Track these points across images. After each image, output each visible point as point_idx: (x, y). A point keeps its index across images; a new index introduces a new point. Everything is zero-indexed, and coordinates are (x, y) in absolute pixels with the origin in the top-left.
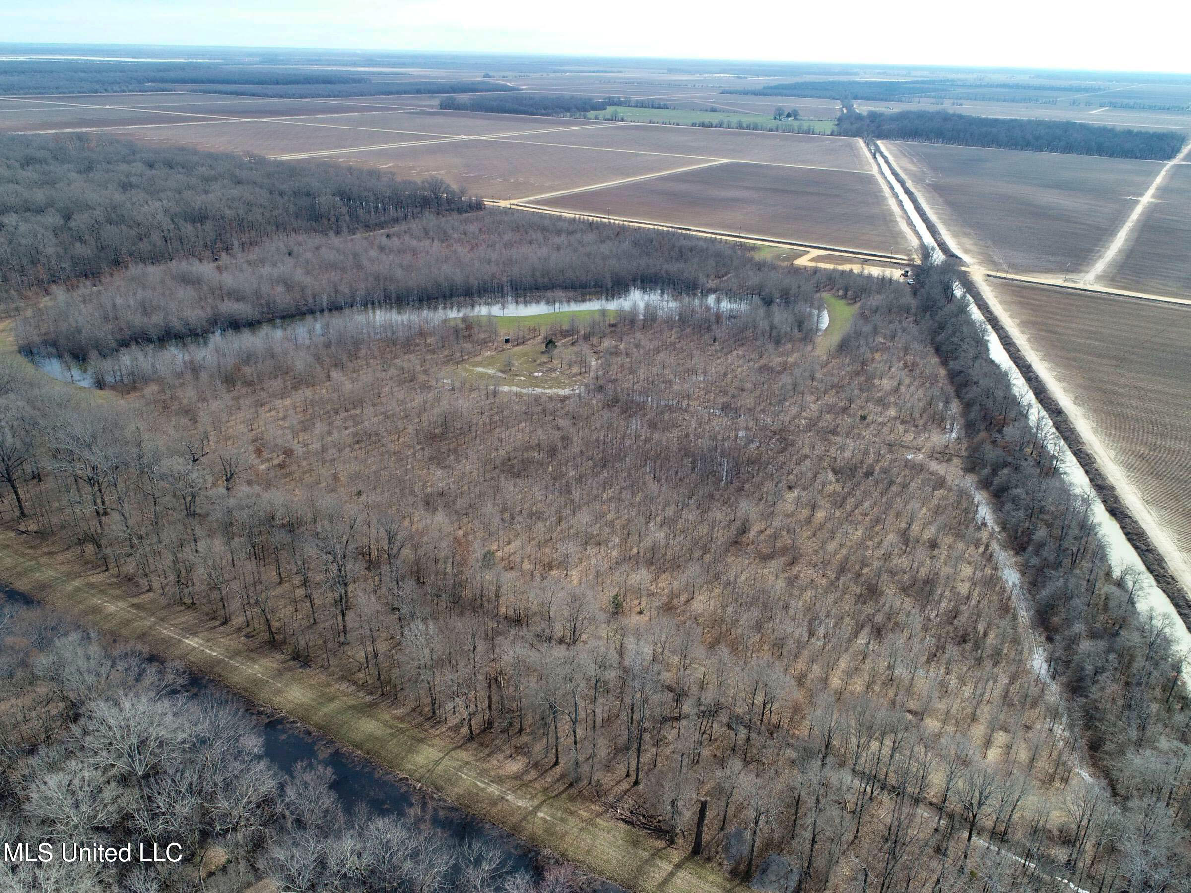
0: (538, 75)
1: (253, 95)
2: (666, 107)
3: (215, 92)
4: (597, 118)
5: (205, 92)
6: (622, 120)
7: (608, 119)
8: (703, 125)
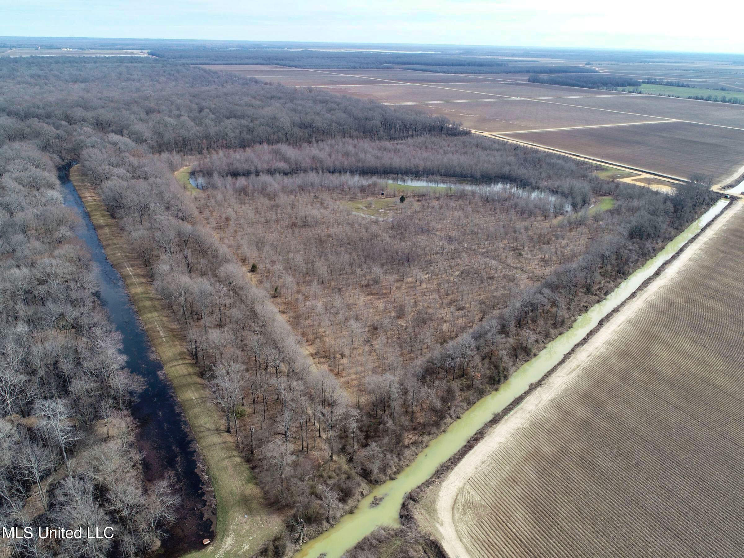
0: (625, 64)
1: (431, 71)
2: (688, 86)
3: (413, 70)
4: (623, 91)
5: (408, 69)
6: (640, 93)
7: (631, 92)
8: (697, 98)
